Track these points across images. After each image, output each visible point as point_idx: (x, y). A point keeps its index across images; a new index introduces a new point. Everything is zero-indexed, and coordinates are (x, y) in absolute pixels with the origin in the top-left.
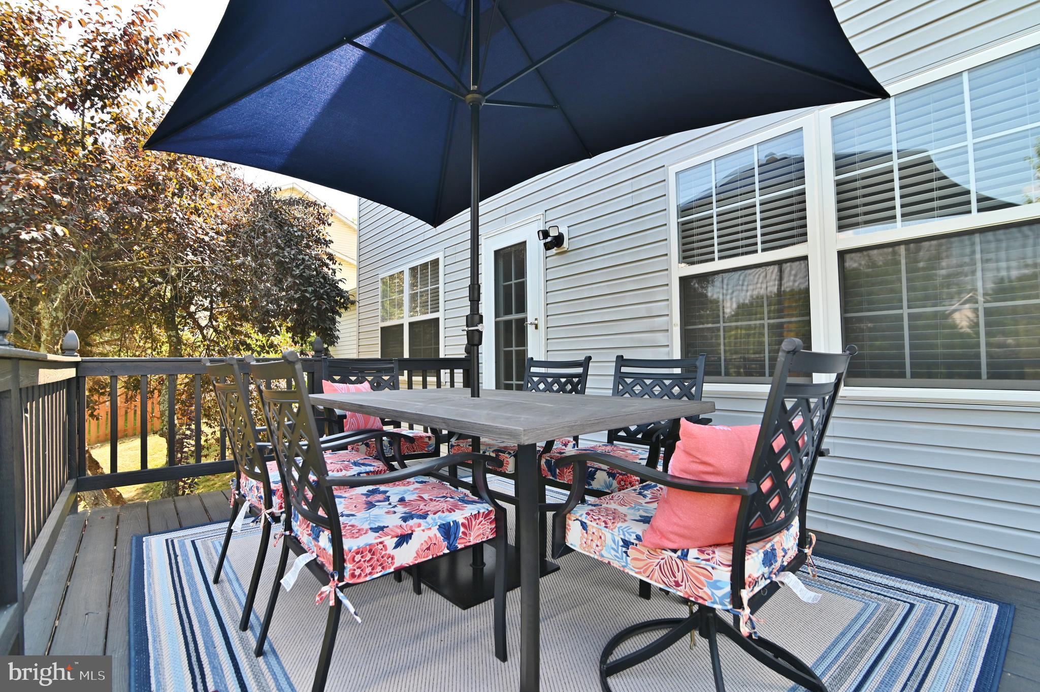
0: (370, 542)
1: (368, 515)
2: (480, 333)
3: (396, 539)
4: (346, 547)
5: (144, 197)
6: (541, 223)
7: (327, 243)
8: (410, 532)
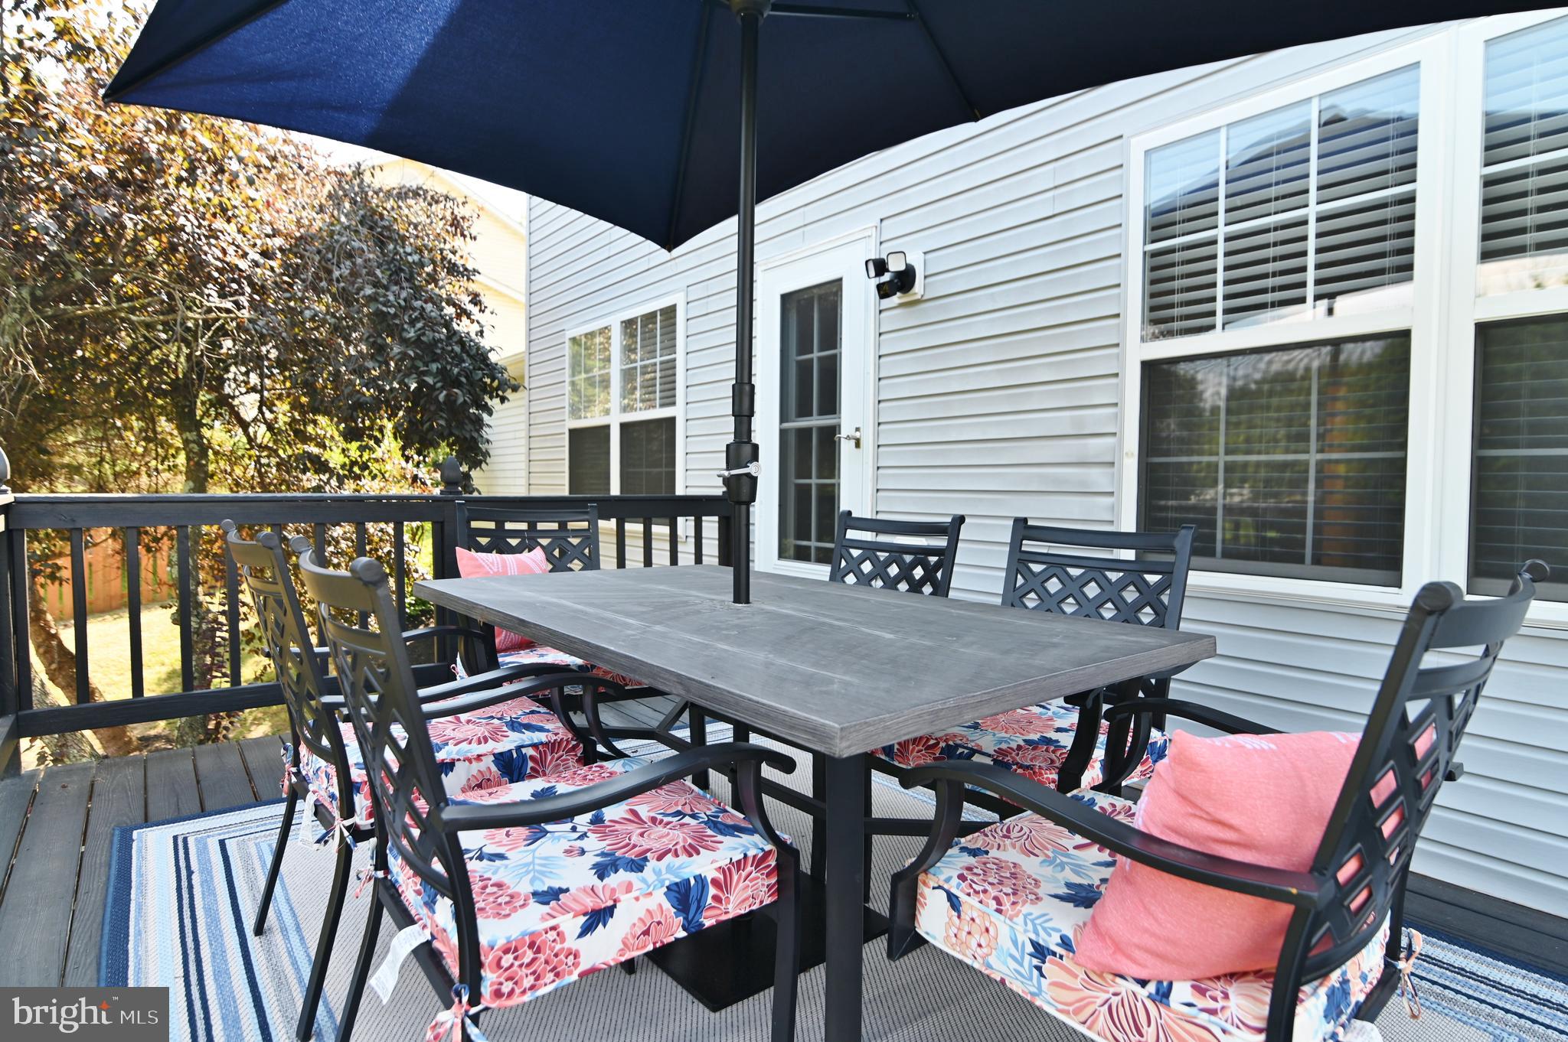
0: (532, 929)
1: (529, 859)
2: (753, 480)
3: (582, 919)
4: (484, 939)
5: (124, 184)
6: (873, 243)
7: (468, 273)
8: (610, 903)
